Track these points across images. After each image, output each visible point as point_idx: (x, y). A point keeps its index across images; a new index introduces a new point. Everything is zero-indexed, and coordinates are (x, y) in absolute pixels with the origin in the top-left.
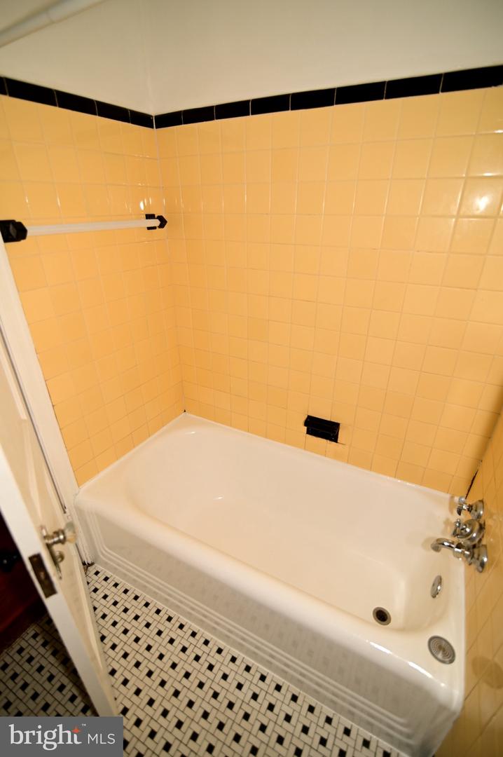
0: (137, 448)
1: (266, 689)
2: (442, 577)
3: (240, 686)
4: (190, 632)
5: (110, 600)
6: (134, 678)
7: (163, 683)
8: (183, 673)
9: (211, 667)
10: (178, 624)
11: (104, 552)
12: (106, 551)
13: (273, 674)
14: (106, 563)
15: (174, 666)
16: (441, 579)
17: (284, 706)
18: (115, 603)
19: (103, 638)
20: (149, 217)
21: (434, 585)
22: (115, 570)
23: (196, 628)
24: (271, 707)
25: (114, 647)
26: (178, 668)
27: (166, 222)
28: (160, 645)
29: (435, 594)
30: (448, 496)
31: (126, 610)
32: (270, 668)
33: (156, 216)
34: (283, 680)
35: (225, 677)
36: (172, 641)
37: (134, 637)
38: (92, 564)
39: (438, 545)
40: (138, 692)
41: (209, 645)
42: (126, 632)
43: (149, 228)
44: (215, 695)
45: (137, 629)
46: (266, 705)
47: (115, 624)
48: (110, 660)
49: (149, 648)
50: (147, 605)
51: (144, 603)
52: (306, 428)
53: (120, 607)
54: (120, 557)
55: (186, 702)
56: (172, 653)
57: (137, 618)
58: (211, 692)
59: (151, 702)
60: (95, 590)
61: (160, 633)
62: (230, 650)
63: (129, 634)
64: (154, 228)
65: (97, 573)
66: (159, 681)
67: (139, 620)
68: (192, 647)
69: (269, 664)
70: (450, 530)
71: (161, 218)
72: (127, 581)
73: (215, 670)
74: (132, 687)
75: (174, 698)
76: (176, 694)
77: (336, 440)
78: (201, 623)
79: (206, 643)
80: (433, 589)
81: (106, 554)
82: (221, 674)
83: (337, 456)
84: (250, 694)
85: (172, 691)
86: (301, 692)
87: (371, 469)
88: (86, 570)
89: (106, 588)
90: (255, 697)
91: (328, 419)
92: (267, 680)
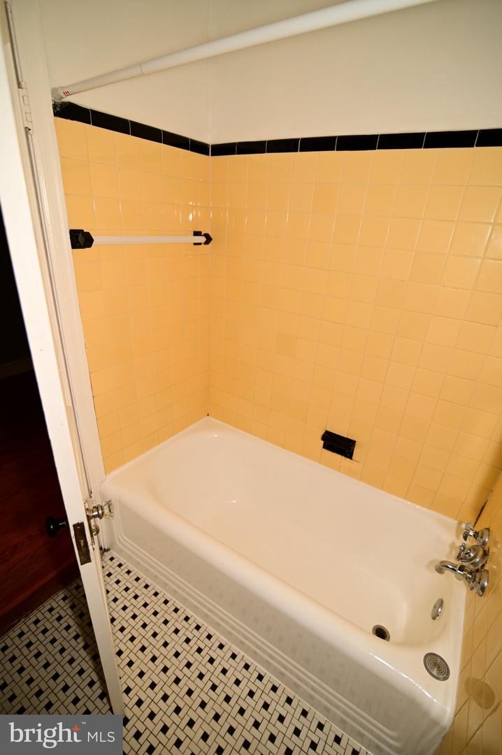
0: (162, 444)
1: (262, 688)
2: (444, 600)
3: (238, 682)
4: (195, 625)
5: (122, 585)
6: (139, 661)
7: (165, 670)
8: (185, 662)
9: (211, 661)
10: (184, 616)
11: (121, 539)
12: (123, 539)
13: (270, 675)
14: (121, 551)
15: (177, 655)
16: (442, 601)
17: (278, 707)
18: (127, 589)
19: (113, 620)
20: (197, 234)
21: (435, 607)
22: (129, 558)
23: (200, 622)
24: (266, 706)
25: (122, 629)
26: (180, 658)
27: (211, 239)
28: (166, 633)
29: (435, 616)
30: (456, 522)
31: (136, 597)
32: (268, 669)
33: (203, 234)
34: (280, 682)
35: (224, 671)
36: (176, 631)
37: (142, 623)
38: (108, 550)
39: (442, 568)
40: (141, 674)
41: (212, 640)
42: (134, 617)
43: (195, 244)
44: (214, 687)
45: (145, 615)
46: (261, 703)
47: (125, 608)
48: (118, 641)
49: (155, 635)
50: (156, 594)
51: (153, 592)
52: (323, 442)
53: (131, 593)
54: (136, 546)
55: (186, 689)
56: (177, 643)
57: (145, 605)
58: (210, 684)
59: (153, 686)
60: (109, 575)
61: (166, 622)
62: (232, 647)
63: (137, 619)
64: (200, 244)
65: (112, 559)
66: (162, 667)
67: (148, 607)
68: (195, 639)
69: (267, 665)
70: (455, 554)
71: (207, 236)
72: (139, 569)
73: (215, 664)
74: (136, 669)
75: (174, 685)
76: (177, 681)
77: (351, 457)
78: (206, 617)
79: (209, 637)
80: (433, 611)
81: (123, 541)
82: (220, 668)
83: (351, 473)
84: (247, 691)
85: (174, 678)
86: (296, 696)
87: (382, 489)
88: (102, 555)
89: (119, 574)
90: (251, 694)
91: (345, 436)
92: (265, 680)
